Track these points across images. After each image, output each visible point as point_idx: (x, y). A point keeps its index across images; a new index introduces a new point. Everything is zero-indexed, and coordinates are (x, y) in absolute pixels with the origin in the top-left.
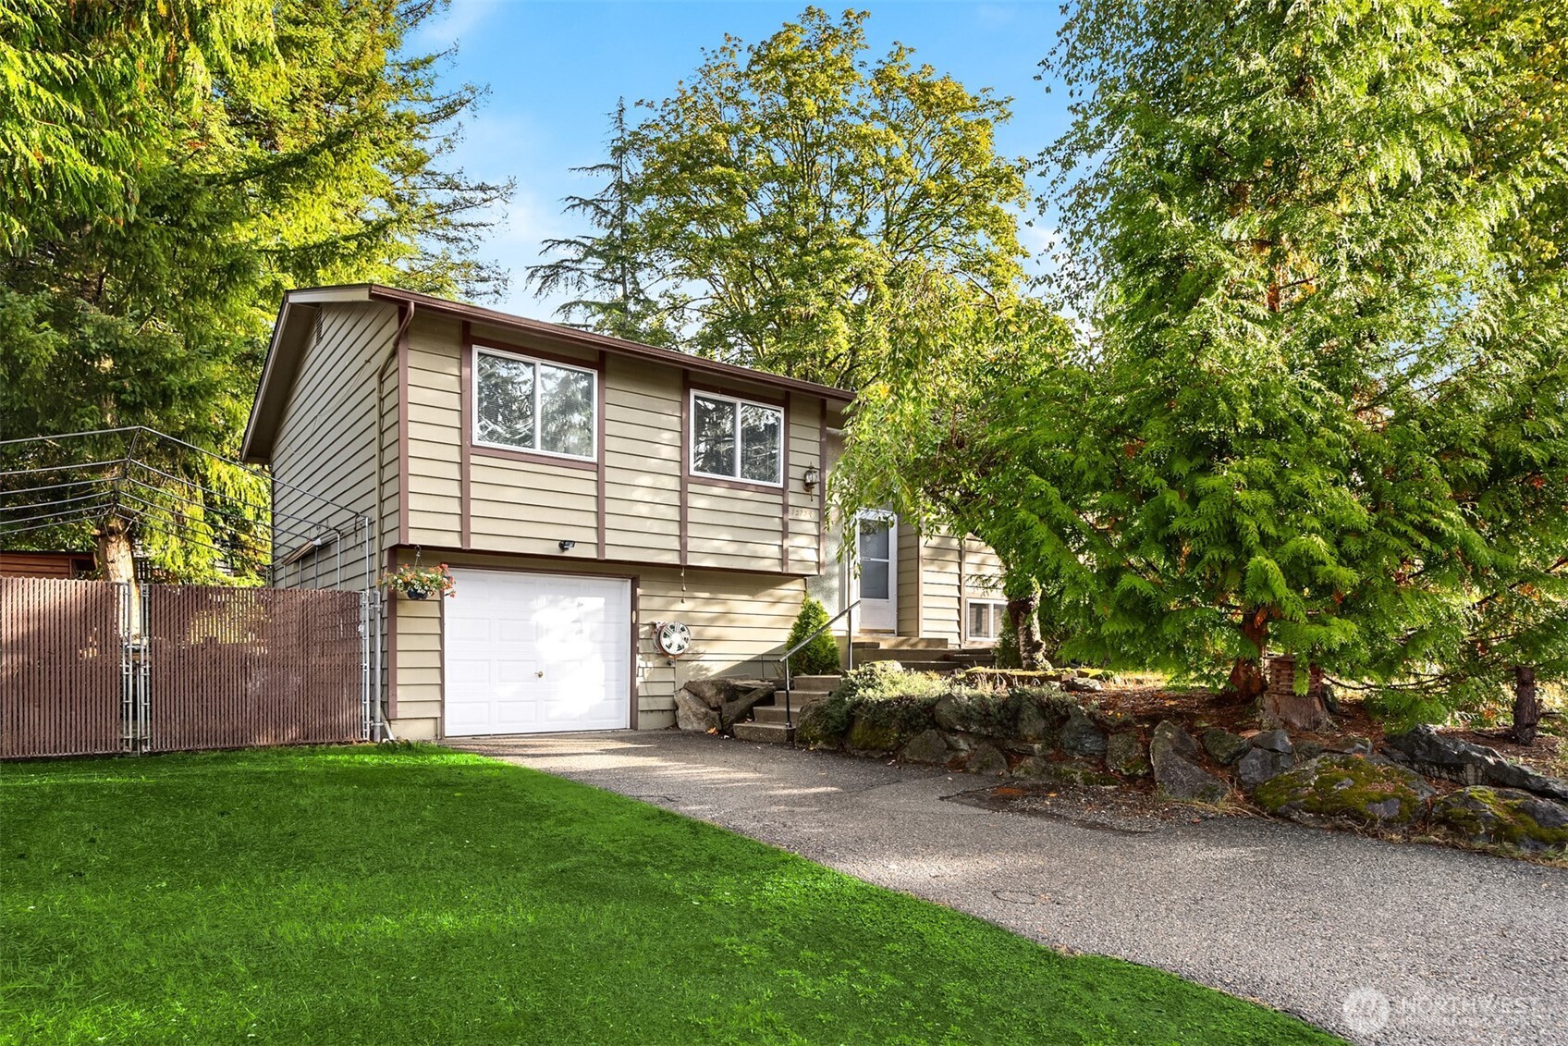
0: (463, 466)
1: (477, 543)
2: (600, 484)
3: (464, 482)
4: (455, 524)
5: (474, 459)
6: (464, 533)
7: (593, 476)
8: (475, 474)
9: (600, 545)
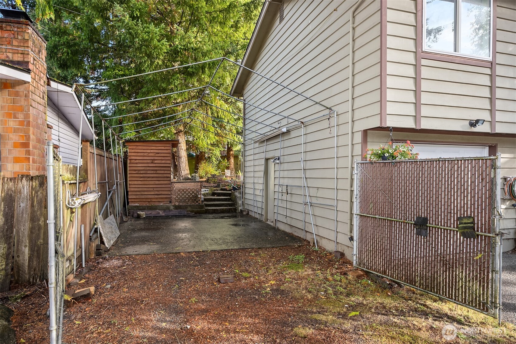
0: (417, 67)
1: (425, 124)
2: (492, 77)
3: (417, 79)
4: (410, 110)
5: (424, 62)
6: (417, 118)
7: (488, 71)
8: (425, 73)
9: (492, 123)
